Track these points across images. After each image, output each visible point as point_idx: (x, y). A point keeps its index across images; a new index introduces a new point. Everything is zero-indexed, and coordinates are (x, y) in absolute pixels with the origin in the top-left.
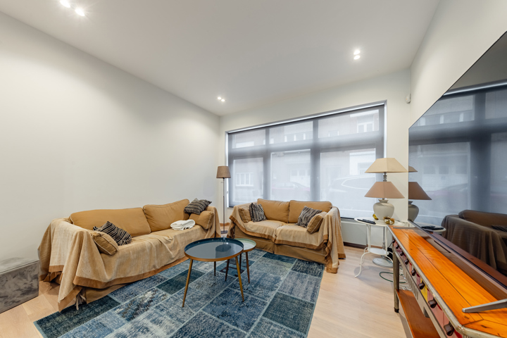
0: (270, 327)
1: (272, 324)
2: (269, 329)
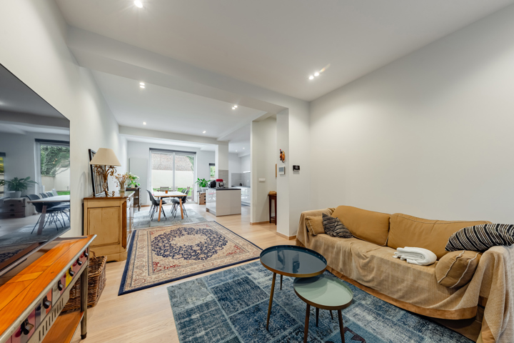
0: (220, 335)
1: (222, 339)
2: (219, 333)
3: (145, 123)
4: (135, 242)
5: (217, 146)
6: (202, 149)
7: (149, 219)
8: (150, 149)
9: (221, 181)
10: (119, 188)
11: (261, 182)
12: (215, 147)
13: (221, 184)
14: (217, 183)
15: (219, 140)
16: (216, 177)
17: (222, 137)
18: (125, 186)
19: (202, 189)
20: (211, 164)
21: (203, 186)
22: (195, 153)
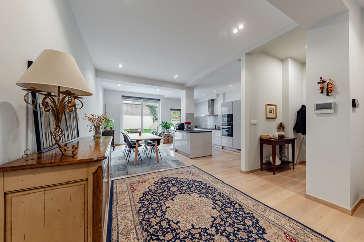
3: (121, 66)
4: (114, 213)
5: (184, 91)
6: (165, 97)
7: (124, 161)
8: (123, 96)
9: (189, 123)
10: (93, 133)
11: (253, 124)
12: (182, 94)
13: (189, 126)
14: (185, 126)
15: (187, 85)
16: (183, 121)
17: (190, 83)
18: (101, 131)
19: (166, 130)
20: (172, 110)
21: (167, 128)
22: (159, 100)
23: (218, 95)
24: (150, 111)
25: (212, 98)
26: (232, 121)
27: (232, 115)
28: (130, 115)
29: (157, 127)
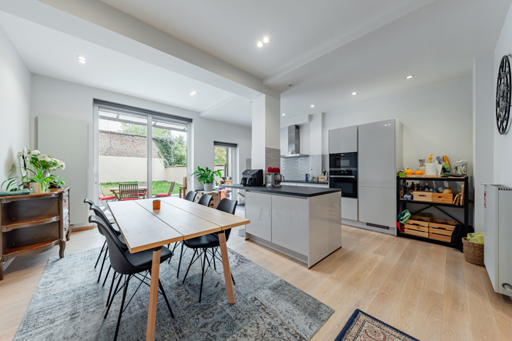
5: (264, 95)
6: (203, 114)
8: (96, 101)
9: (277, 170)
13: (278, 177)
16: (260, 166)
19: (205, 186)
20: (216, 143)
21: (208, 182)
22: (190, 120)
23: (311, 117)
24: (158, 150)
25: (297, 123)
26: (356, 166)
27: (356, 154)
28: (117, 155)
29: (186, 180)
